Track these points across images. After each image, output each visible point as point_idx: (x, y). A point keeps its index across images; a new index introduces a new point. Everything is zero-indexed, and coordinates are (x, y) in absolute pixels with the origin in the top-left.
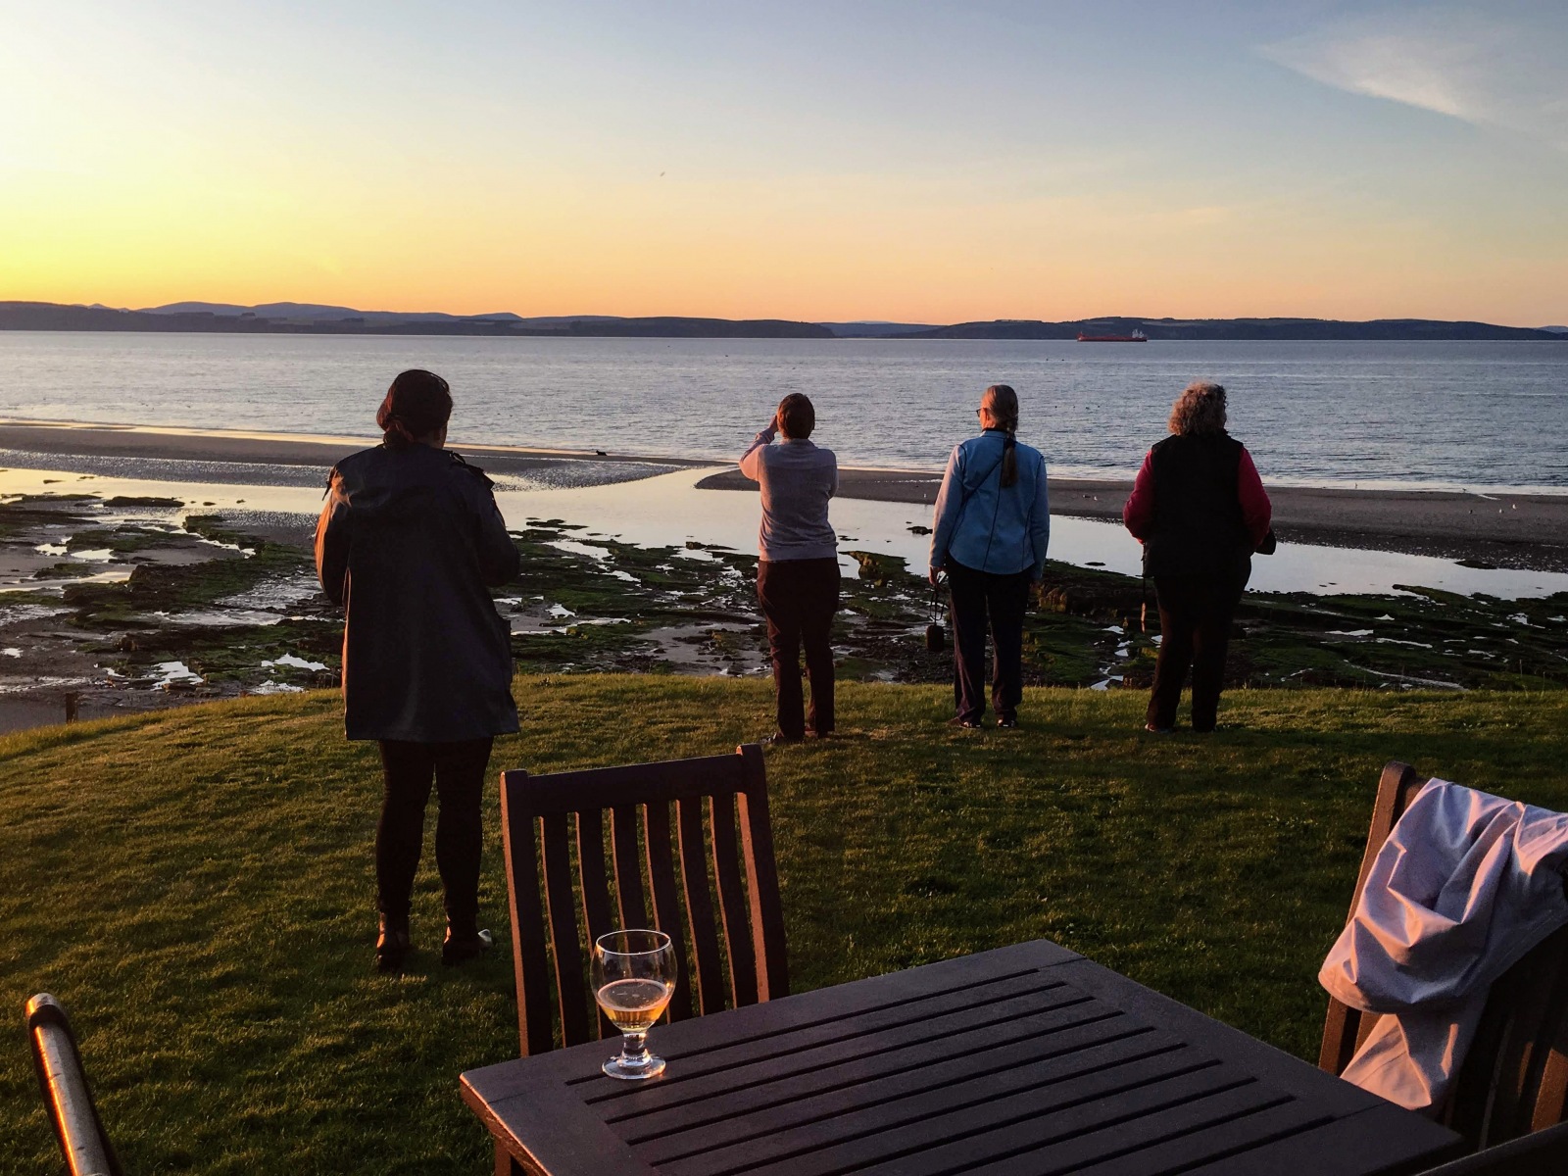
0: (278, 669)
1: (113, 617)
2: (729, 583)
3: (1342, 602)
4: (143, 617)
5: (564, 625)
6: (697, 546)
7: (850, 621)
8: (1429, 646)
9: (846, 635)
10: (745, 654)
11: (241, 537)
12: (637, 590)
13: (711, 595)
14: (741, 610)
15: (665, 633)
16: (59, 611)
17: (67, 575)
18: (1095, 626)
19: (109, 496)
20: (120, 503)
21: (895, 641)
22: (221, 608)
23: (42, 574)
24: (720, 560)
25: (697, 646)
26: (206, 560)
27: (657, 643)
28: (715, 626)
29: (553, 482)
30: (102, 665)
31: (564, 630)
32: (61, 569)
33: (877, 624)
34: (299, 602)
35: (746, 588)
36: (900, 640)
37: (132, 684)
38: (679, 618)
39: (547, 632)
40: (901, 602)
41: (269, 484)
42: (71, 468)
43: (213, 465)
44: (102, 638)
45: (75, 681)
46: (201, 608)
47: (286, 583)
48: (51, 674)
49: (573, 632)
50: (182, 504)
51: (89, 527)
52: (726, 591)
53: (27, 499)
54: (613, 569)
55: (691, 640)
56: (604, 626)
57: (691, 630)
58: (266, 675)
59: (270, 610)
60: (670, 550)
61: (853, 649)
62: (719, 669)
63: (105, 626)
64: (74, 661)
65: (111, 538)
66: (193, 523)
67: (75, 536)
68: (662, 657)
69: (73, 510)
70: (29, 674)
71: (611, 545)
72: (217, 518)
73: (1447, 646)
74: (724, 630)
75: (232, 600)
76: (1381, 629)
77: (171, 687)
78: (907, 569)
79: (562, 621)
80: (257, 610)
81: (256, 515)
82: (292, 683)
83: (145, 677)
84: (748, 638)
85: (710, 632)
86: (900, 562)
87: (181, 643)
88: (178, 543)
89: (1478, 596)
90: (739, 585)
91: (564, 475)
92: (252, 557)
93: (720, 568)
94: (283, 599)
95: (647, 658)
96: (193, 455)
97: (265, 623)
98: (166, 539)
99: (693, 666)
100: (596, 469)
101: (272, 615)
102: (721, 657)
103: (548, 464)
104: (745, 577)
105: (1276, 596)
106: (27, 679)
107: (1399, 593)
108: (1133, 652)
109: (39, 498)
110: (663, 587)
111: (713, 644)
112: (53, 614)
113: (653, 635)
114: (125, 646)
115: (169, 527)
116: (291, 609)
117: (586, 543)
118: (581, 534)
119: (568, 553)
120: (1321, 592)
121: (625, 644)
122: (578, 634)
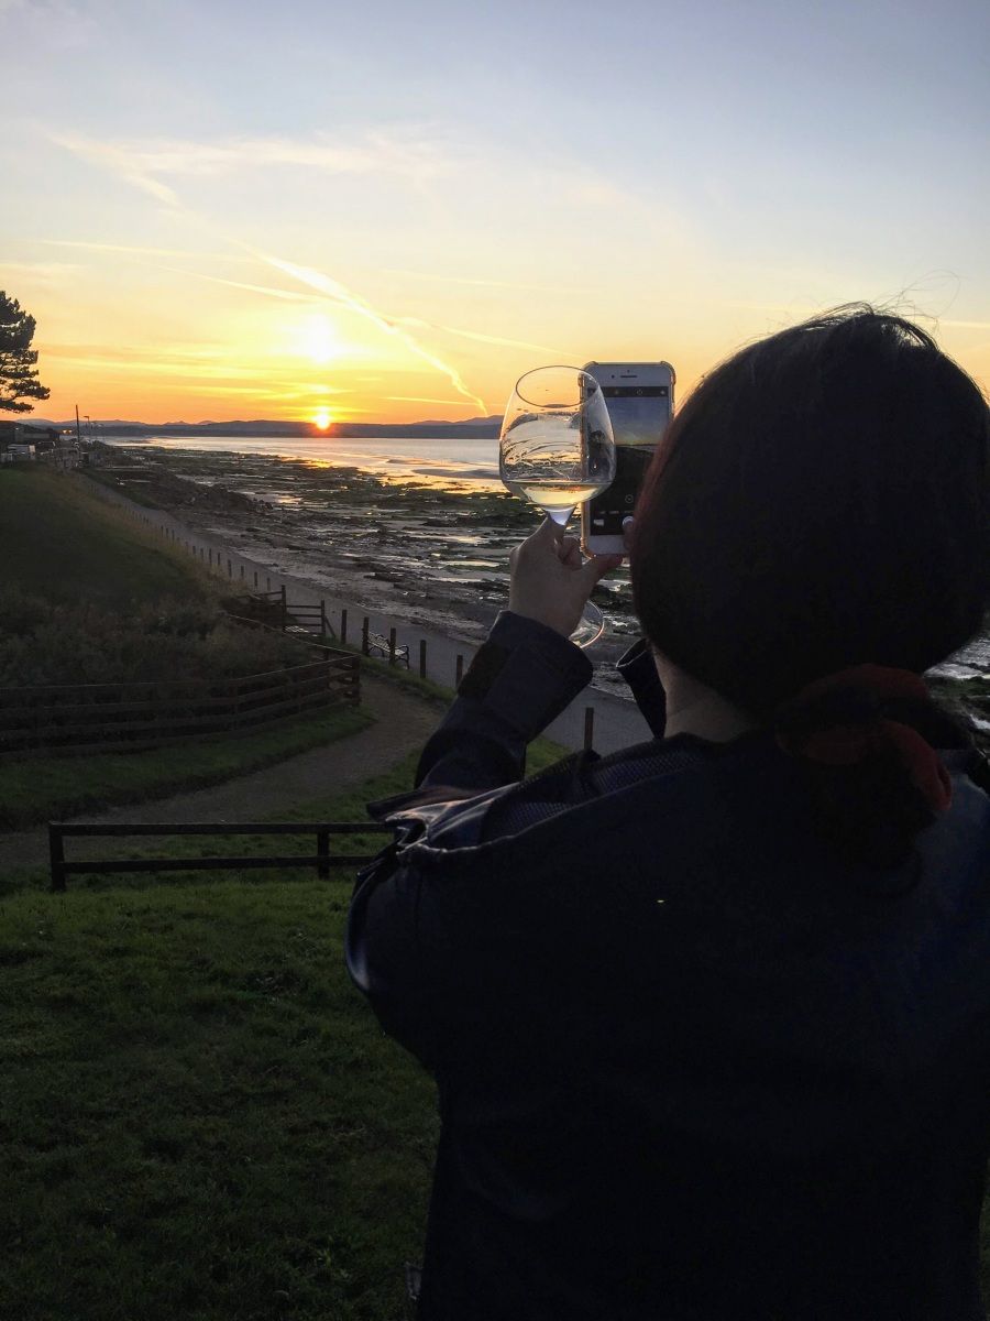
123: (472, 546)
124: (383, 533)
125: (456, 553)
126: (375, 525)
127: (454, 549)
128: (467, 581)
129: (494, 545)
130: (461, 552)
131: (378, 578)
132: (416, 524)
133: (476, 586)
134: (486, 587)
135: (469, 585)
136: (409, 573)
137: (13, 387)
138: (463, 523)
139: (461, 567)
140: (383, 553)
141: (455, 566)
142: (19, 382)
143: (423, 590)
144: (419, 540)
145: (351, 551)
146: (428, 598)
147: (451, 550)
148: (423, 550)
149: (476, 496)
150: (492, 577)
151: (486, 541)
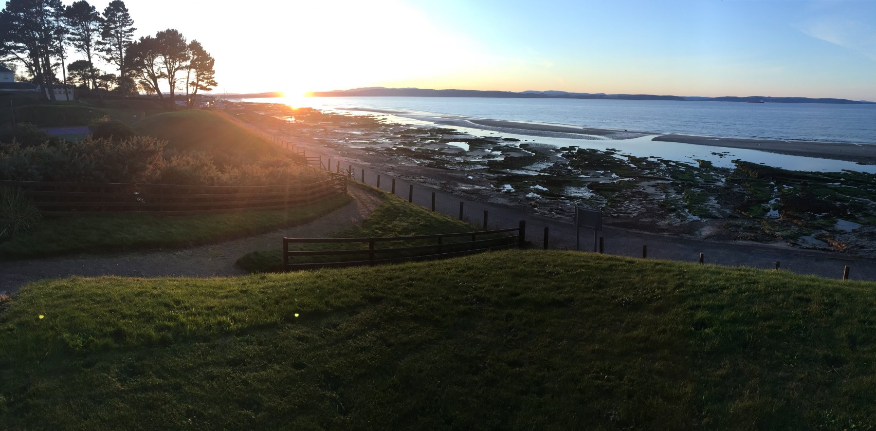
0: (535, 189)
1: (497, 170)
2: (663, 168)
3: (829, 174)
4: (504, 171)
5: (615, 180)
6: (652, 157)
7: (699, 181)
8: (856, 188)
9: (698, 185)
10: (669, 191)
11: (532, 150)
12: (636, 170)
13: (658, 172)
14: (667, 177)
15: (645, 183)
16: (485, 167)
17: (489, 158)
18: (767, 182)
19: (504, 138)
20: (506, 139)
21: (712, 187)
22: (523, 169)
23: (484, 157)
24: (659, 161)
25: (655, 188)
26: (523, 156)
27: (643, 187)
28: (660, 181)
29: (613, 138)
30: (490, 184)
31: (615, 182)
32: (489, 156)
33: (707, 182)
34: (544, 169)
35: (668, 170)
36: (714, 186)
37: (496, 190)
38: (649, 179)
39: (610, 182)
40: (712, 175)
41: (541, 136)
42: (497, 130)
43: (529, 131)
44: (493, 175)
45: (483, 188)
46: (519, 169)
47: (541, 163)
48: (477, 185)
49: (618, 182)
50: (520, 140)
51: (497, 145)
52: (662, 171)
53: (486, 137)
54: (629, 163)
55: (653, 186)
56: (627, 181)
57: (653, 183)
58: (531, 191)
59: (536, 171)
60: (645, 158)
61: (702, 189)
62: (662, 196)
63: (493, 173)
64: (484, 182)
65: (502, 148)
66: (522, 145)
67: (494, 147)
68: (645, 191)
69: (495, 141)
70: (472, 184)
71: (628, 156)
72: (527, 145)
73: (862, 187)
74: (662, 183)
75: (527, 167)
76: (842, 183)
77: (506, 192)
78: (712, 165)
79: (615, 179)
80: (533, 171)
81: (537, 144)
82: (538, 194)
83: (500, 189)
84: (670, 185)
85: (658, 183)
86: (710, 163)
87: (512, 179)
88: (517, 151)
89: (864, 173)
90: (666, 169)
91: (616, 136)
92: (534, 156)
93: (659, 164)
94: (540, 168)
95: (640, 191)
96: (524, 128)
97: (534, 175)
98: (514, 149)
99: (654, 195)
100: (625, 134)
101: (536, 172)
102: (662, 191)
103: (611, 133)
104: (667, 166)
105: (812, 173)
106: (471, 186)
107: (843, 172)
108: (779, 190)
109: (488, 138)
110: (644, 169)
111: (660, 187)
112: (483, 168)
113: (642, 184)
114: (497, 179)
115: (516, 146)
116: (541, 171)
117: (622, 155)
118: (621, 153)
119: (617, 158)
120: (823, 172)
121: (634, 187)
122: (620, 183)
123: (359, 135)
124: (326, 131)
125: (354, 137)
126: (323, 128)
127: (353, 136)
128: (360, 147)
129: (366, 134)
130: (356, 137)
131: (328, 147)
132: (337, 127)
133: (364, 149)
134: (367, 150)
135: (362, 149)
136: (339, 145)
137: (207, 82)
138: (353, 127)
139: (357, 142)
140: (328, 138)
141: (354, 142)
142: (209, 81)
143: (346, 151)
144: (339, 133)
145: (316, 137)
146: (348, 154)
147: (352, 137)
148: (342, 137)
149: (356, 117)
150: (369, 146)
151: (363, 133)
